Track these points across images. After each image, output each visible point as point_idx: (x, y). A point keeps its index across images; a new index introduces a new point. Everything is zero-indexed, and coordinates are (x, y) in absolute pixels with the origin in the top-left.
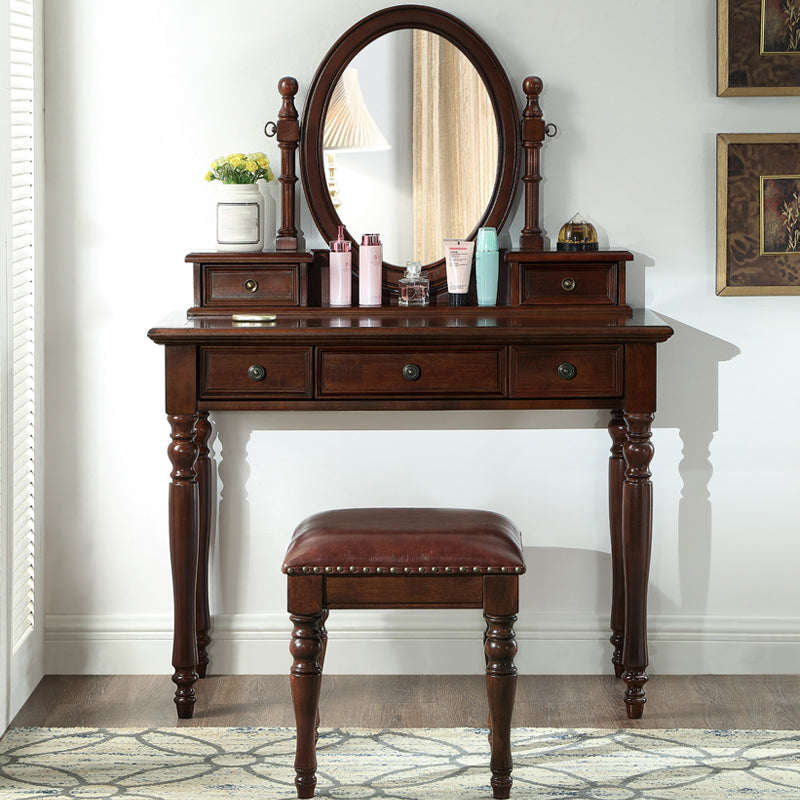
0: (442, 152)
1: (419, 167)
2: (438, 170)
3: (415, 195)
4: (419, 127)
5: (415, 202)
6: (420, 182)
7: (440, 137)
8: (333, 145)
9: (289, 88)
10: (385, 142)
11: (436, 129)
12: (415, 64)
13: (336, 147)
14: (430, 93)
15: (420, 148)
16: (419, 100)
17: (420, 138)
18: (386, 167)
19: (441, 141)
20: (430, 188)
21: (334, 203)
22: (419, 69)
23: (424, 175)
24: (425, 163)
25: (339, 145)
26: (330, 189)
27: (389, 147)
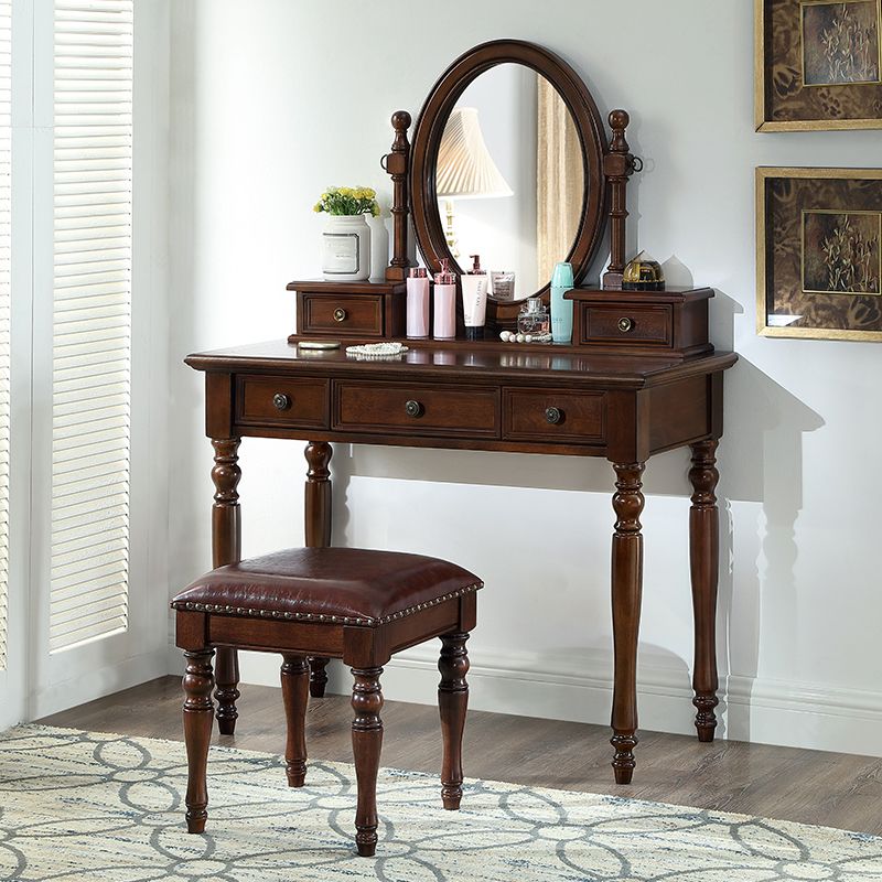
0: (568, 198)
1: (544, 215)
2: (565, 217)
3: (539, 245)
4: (544, 172)
5: (539, 254)
6: (544, 232)
7: (568, 181)
8: (451, 190)
9: (402, 121)
10: (509, 189)
11: (563, 173)
12: (540, 103)
13: (454, 194)
14: (556, 134)
15: (545, 193)
16: (544, 142)
17: (545, 184)
18: (508, 215)
19: (568, 186)
20: (556, 237)
21: (453, 254)
22: (545, 108)
23: (550, 224)
24: (550, 209)
25: (458, 190)
26: (448, 238)
27: (512, 193)
